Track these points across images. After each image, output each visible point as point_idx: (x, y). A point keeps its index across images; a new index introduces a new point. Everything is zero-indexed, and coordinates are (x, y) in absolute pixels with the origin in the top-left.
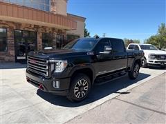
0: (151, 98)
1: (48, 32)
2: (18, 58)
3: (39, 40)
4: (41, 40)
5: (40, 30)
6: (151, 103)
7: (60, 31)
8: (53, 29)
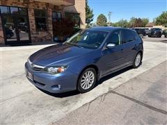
0: (163, 91)
1: (41, 8)
2: (8, 40)
3: (32, 18)
4: (33, 18)
5: (31, 6)
6: (163, 100)
7: (56, 8)
8: (48, 4)
